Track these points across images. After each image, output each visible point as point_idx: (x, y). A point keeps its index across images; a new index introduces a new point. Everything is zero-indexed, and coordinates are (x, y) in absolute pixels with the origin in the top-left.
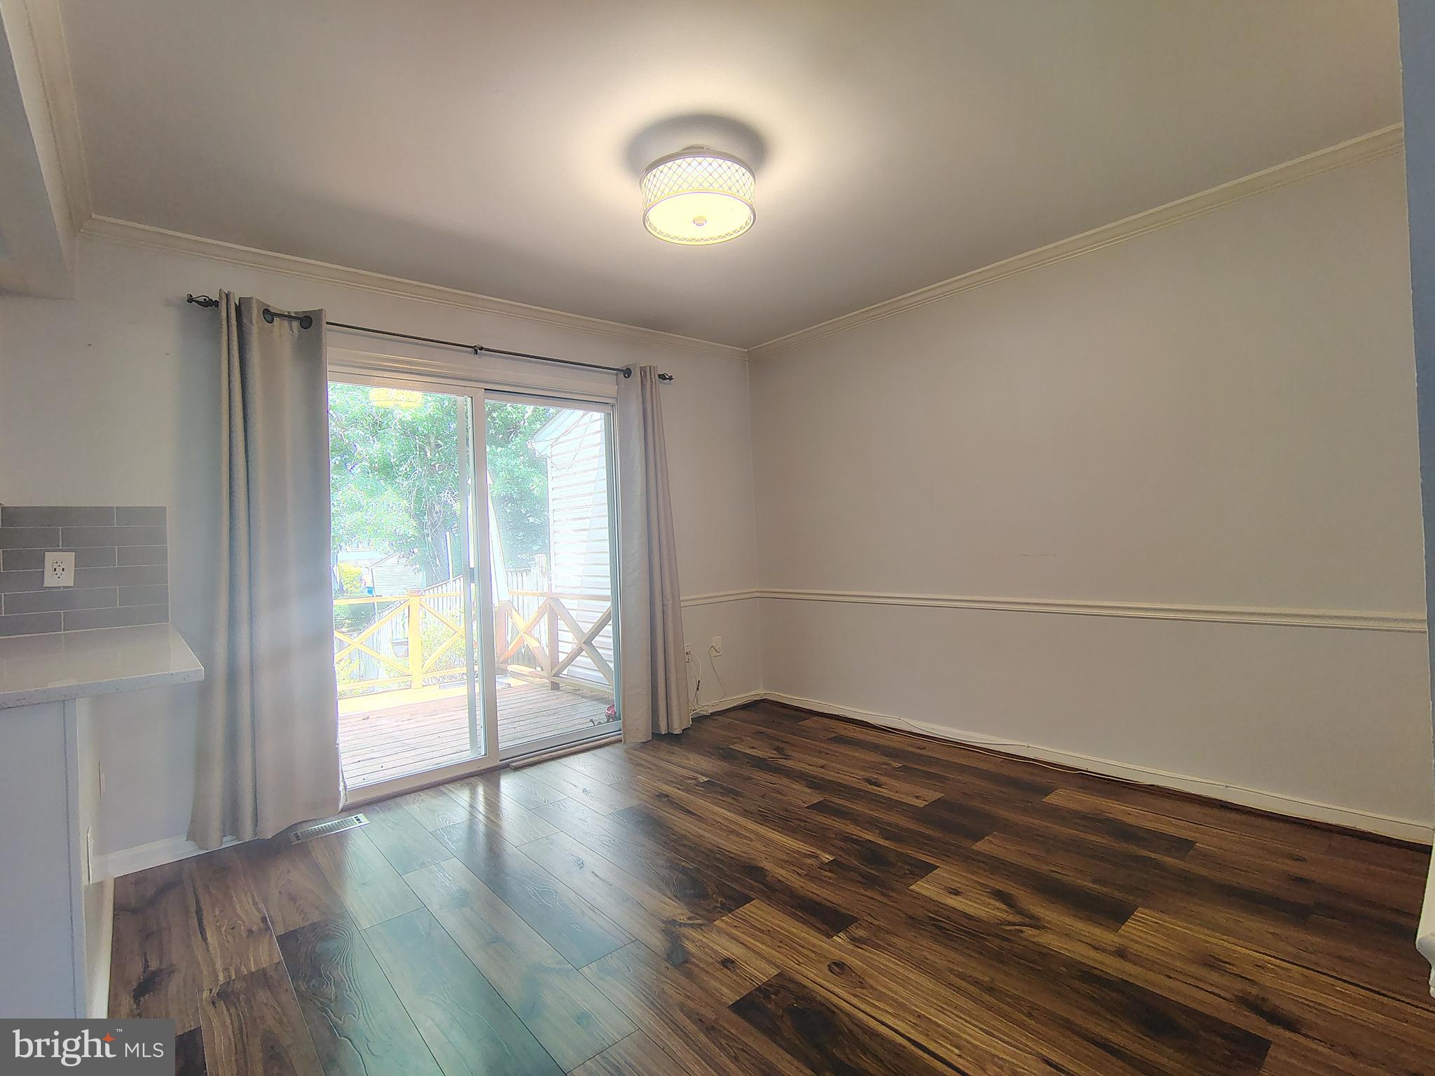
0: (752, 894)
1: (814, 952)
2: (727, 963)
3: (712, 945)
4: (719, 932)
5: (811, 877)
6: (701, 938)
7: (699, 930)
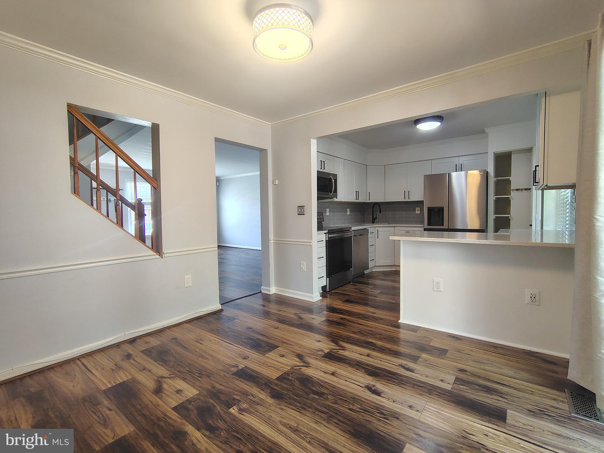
0: (276, 382)
1: (253, 362)
2: (283, 356)
3: (289, 360)
4: (288, 365)
5: (246, 394)
6: (293, 362)
7: (295, 365)
